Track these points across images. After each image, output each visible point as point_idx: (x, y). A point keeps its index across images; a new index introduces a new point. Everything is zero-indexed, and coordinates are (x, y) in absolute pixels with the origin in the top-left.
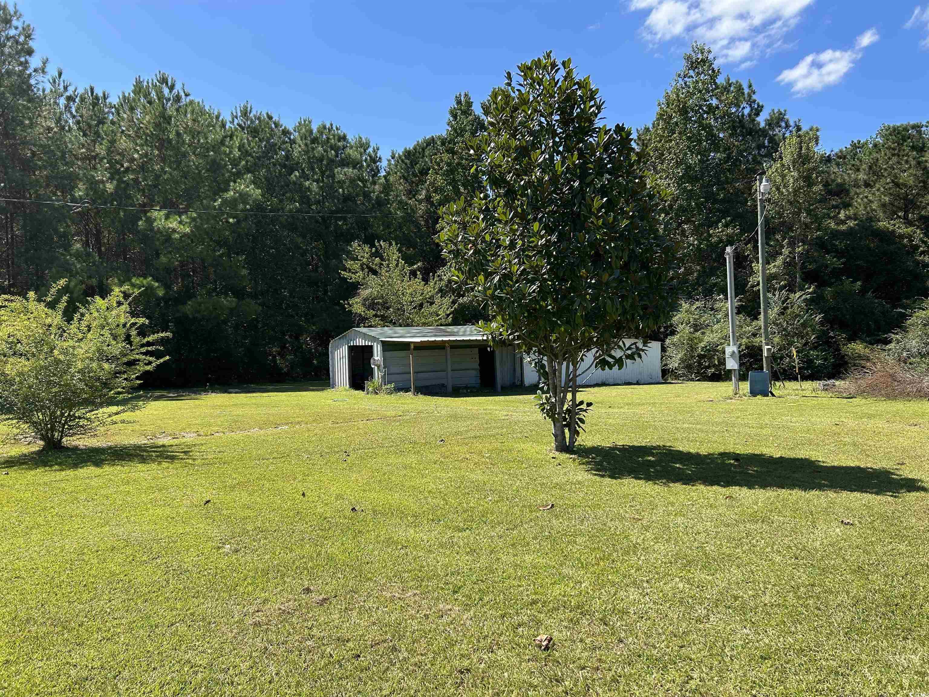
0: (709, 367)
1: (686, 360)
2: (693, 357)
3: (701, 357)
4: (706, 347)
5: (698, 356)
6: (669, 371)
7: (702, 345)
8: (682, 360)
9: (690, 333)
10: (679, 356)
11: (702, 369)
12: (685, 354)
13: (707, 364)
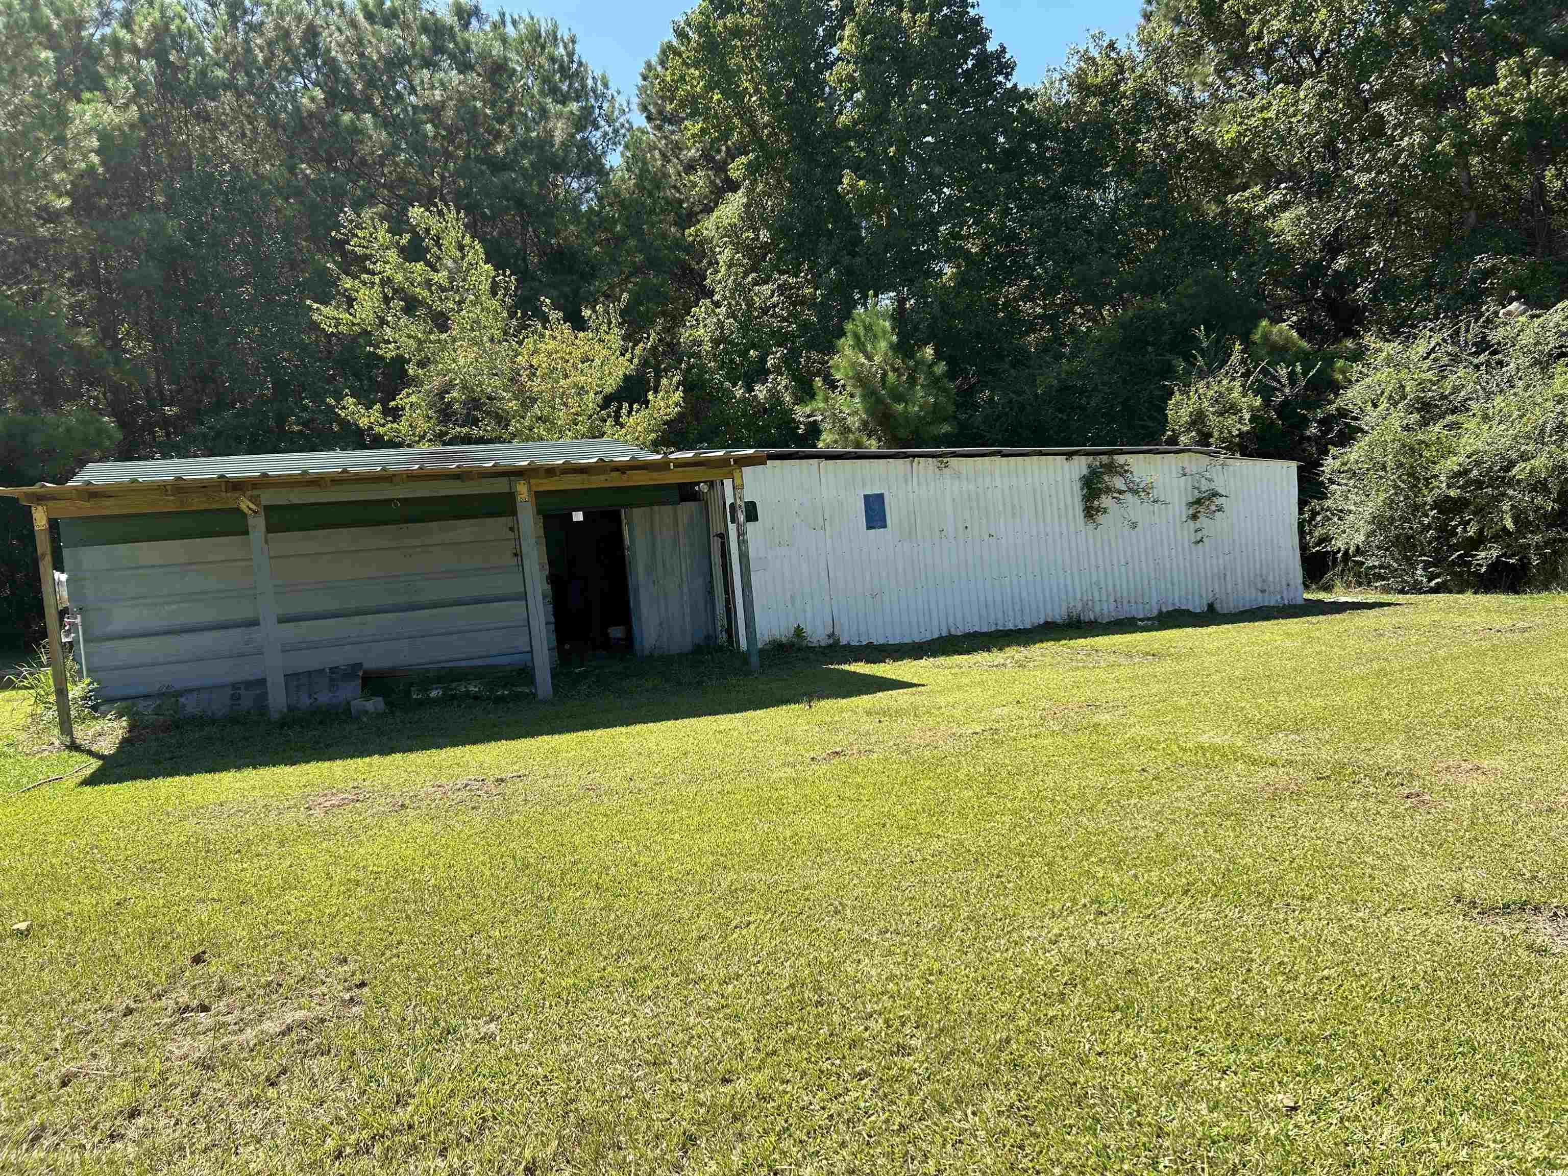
0: (1477, 542)
1: (1392, 519)
2: (1416, 508)
3: (1446, 506)
4: (1466, 472)
5: (1436, 505)
6: (1335, 560)
7: (1452, 464)
8: (1379, 522)
9: (1407, 428)
10: (1369, 509)
11: (1453, 548)
12: (1390, 503)
13: (1471, 531)
